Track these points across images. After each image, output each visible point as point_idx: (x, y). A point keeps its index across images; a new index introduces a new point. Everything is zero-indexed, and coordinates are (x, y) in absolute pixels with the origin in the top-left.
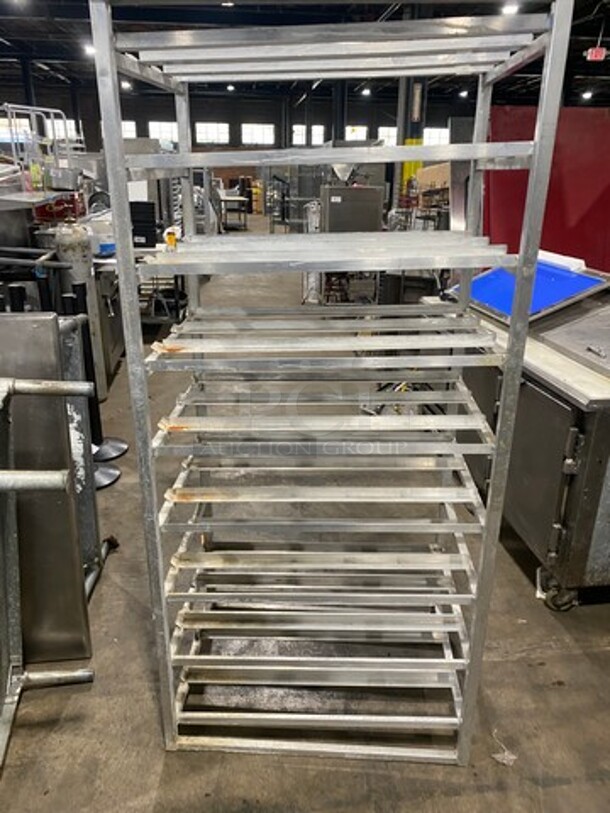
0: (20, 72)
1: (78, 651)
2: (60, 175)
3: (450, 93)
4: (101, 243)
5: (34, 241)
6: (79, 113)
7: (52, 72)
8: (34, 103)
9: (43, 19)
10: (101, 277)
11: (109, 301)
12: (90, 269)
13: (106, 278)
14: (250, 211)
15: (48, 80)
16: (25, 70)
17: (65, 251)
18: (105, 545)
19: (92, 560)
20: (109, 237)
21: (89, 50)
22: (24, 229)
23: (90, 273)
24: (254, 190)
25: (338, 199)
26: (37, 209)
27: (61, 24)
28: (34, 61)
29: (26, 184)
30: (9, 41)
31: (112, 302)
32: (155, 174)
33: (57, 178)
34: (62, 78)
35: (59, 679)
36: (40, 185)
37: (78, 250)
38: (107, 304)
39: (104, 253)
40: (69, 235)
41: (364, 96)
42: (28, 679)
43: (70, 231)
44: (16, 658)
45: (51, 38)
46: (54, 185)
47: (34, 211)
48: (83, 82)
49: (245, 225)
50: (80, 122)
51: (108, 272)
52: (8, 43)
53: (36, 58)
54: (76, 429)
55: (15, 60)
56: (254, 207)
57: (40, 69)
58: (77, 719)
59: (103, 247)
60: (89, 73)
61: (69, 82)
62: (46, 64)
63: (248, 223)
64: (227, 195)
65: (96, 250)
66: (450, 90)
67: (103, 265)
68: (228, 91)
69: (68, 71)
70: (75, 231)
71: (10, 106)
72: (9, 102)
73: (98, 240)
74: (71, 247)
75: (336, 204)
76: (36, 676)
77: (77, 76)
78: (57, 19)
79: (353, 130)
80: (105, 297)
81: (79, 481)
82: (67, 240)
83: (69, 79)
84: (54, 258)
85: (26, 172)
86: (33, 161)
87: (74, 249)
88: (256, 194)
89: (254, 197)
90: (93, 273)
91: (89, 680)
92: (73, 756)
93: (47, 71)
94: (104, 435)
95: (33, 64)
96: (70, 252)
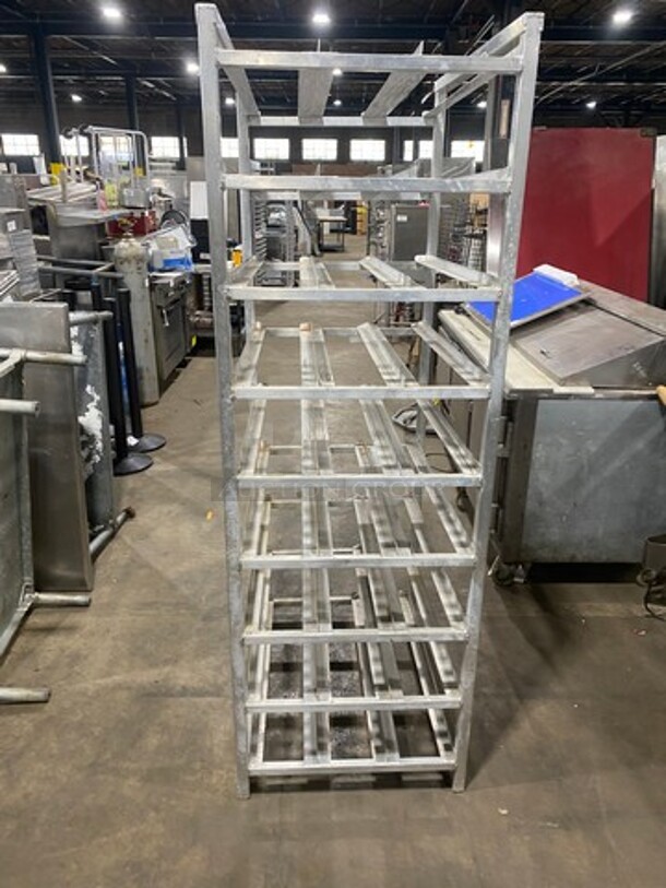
0: (124, 90)
1: (81, 586)
2: (132, 195)
3: (577, 103)
4: (166, 258)
5: (102, 256)
6: (184, 129)
7: (157, 90)
8: (138, 127)
9: (145, 38)
10: (156, 288)
11: (164, 312)
12: (144, 279)
13: (160, 289)
14: (354, 232)
15: (153, 98)
16: (129, 87)
17: (121, 263)
18: (124, 514)
19: (108, 522)
20: (172, 252)
21: (191, 68)
22: (94, 244)
23: (144, 284)
24: (359, 210)
25: (405, 218)
26: (110, 223)
27: (163, 42)
28: (139, 79)
29: (101, 202)
30: (114, 60)
31: (168, 312)
32: (266, 196)
33: (129, 197)
34: (167, 95)
35: (62, 601)
36: (115, 204)
37: (134, 262)
38: (162, 315)
39: (167, 268)
40: (126, 249)
41: (479, 109)
42: (37, 598)
43: (127, 245)
44: (29, 580)
45: (153, 57)
46: (127, 204)
47: (107, 226)
48: (188, 98)
49: (343, 246)
50: (185, 140)
51: (163, 284)
52: (113, 62)
53: (140, 76)
54: (96, 407)
55: (120, 78)
56: (358, 228)
57: (145, 86)
58: (71, 629)
59: (167, 262)
60: (195, 90)
61: (174, 99)
62: (151, 82)
63: (346, 245)
64: (331, 215)
65: (159, 265)
66: (577, 101)
67: (160, 278)
68: (334, 106)
69: (173, 87)
70: (131, 245)
71: (95, 128)
72: (95, 125)
73: (162, 255)
74: (127, 260)
75: (402, 223)
76: (44, 597)
77: (181, 93)
78: (158, 38)
79: (471, 146)
80: (159, 307)
81: (98, 453)
82: (123, 254)
83: (175, 96)
84: (112, 269)
85: (102, 192)
86: (109, 181)
87: (129, 262)
88: (361, 214)
89: (359, 217)
90: (147, 284)
91: (86, 605)
92: (63, 651)
93: (152, 89)
94: (145, 432)
95: (137, 82)
96: (126, 264)
